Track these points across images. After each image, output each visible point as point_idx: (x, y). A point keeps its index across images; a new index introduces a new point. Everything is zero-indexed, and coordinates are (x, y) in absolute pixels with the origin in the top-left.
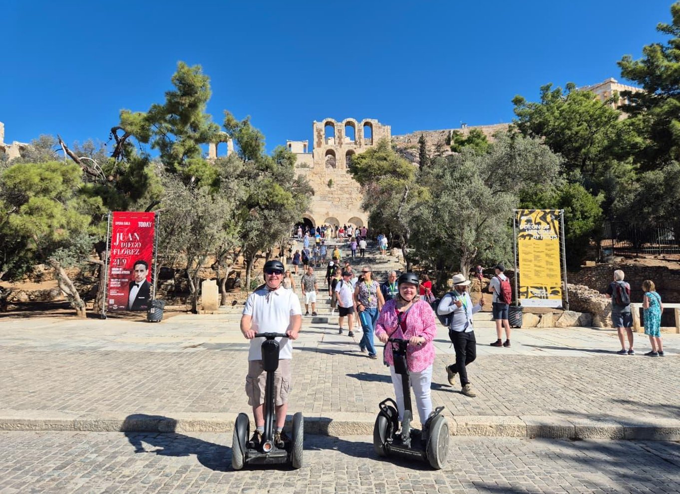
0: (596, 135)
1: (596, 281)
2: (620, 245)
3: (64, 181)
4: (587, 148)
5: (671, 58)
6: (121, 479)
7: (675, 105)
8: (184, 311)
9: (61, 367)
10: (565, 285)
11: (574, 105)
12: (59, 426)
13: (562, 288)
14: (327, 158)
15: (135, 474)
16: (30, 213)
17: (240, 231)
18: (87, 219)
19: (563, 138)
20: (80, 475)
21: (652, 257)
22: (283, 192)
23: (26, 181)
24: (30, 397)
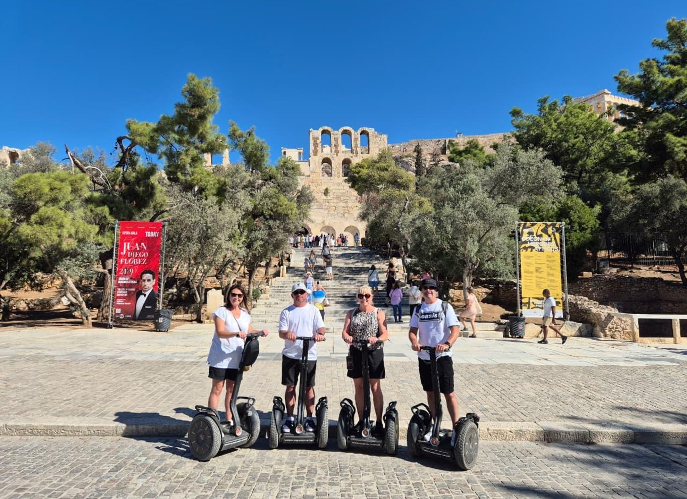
0: (592, 147)
1: (593, 291)
2: (616, 256)
3: (72, 191)
4: (583, 160)
5: (666, 73)
6: (176, 480)
7: (671, 120)
8: (188, 321)
9: (86, 376)
10: (566, 296)
11: (570, 118)
12: (102, 432)
13: (562, 299)
14: (322, 166)
15: (188, 475)
16: (41, 222)
17: (244, 241)
18: (94, 229)
19: (560, 149)
20: (136, 476)
21: (647, 268)
22: (286, 202)
23: (36, 191)
24: (66, 404)
